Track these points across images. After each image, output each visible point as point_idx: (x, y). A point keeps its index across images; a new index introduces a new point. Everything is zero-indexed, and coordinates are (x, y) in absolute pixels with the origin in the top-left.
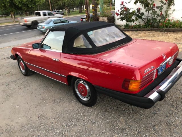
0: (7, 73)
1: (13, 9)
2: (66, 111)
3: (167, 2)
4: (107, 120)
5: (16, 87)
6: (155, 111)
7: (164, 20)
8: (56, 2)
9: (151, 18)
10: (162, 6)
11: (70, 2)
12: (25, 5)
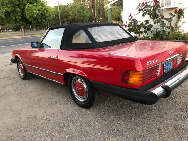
0: (6, 78)
1: (23, 23)
2: (60, 112)
3: (176, 14)
4: (105, 122)
5: (11, 89)
6: (162, 114)
7: (173, 32)
8: (66, 18)
9: (160, 30)
10: (171, 18)
11: (79, 18)
12: (36, 19)
